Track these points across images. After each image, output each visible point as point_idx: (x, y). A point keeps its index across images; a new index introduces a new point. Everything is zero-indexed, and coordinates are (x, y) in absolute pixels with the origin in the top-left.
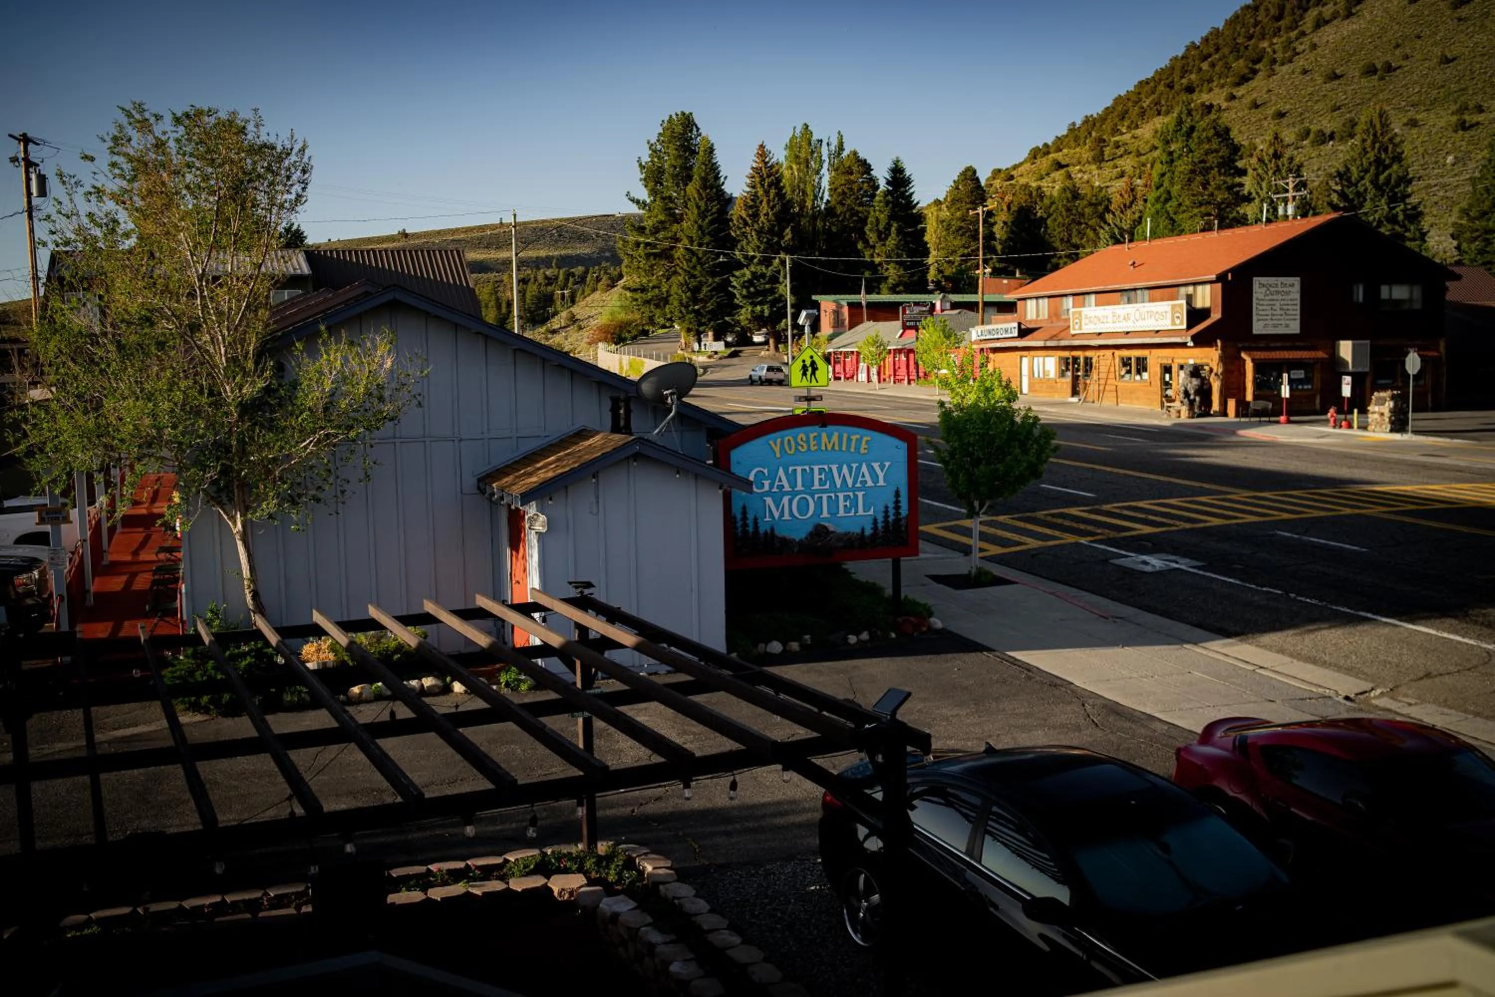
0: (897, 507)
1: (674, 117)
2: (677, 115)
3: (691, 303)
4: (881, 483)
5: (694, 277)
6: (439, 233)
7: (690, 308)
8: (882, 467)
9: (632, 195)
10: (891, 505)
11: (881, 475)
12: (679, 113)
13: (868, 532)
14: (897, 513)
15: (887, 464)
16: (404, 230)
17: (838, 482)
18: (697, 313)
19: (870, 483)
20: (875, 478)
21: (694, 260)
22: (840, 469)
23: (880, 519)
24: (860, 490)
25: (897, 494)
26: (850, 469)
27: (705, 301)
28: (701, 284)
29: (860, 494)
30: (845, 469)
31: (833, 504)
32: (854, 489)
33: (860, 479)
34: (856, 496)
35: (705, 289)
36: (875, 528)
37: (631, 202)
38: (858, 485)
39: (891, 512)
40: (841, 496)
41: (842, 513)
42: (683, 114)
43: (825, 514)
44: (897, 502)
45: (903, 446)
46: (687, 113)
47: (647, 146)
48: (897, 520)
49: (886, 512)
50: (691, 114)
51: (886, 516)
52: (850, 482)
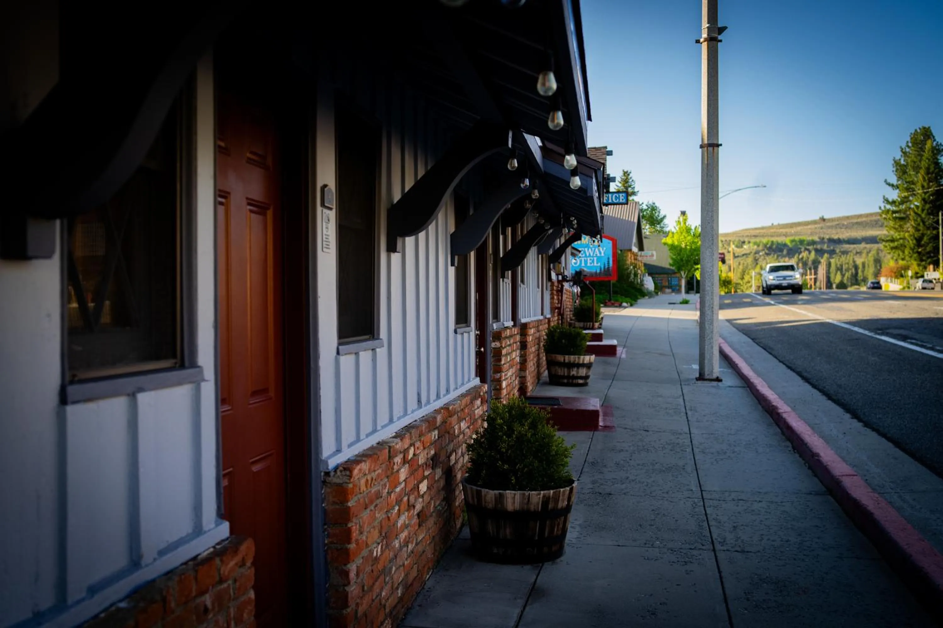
0: (608, 263)
1: (919, 131)
2: (920, 129)
3: (916, 247)
4: (603, 255)
5: (919, 230)
6: (848, 218)
7: (915, 251)
8: (603, 249)
9: (888, 181)
10: (606, 263)
11: (602, 252)
12: (921, 127)
13: (598, 271)
14: (609, 265)
15: (605, 248)
16: (823, 217)
17: (588, 254)
18: (919, 253)
19: (598, 255)
20: (600, 253)
21: (919, 219)
22: (588, 250)
23: (602, 267)
24: (595, 257)
25: (608, 259)
26: (592, 250)
27: (924, 246)
28: (923, 235)
29: (595, 258)
30: (590, 250)
31: (586, 262)
32: (593, 257)
33: (595, 253)
34: (594, 259)
35: (925, 239)
36: (601, 270)
37: (887, 186)
38: (595, 255)
39: (606, 265)
40: (589, 259)
41: (589, 265)
42: (924, 128)
43: (583, 265)
44: (608, 262)
45: (611, 242)
46: (927, 126)
47: (900, 150)
48: (608, 268)
49: (605, 265)
50: (929, 127)
51: (605, 267)
52: (592, 254)
